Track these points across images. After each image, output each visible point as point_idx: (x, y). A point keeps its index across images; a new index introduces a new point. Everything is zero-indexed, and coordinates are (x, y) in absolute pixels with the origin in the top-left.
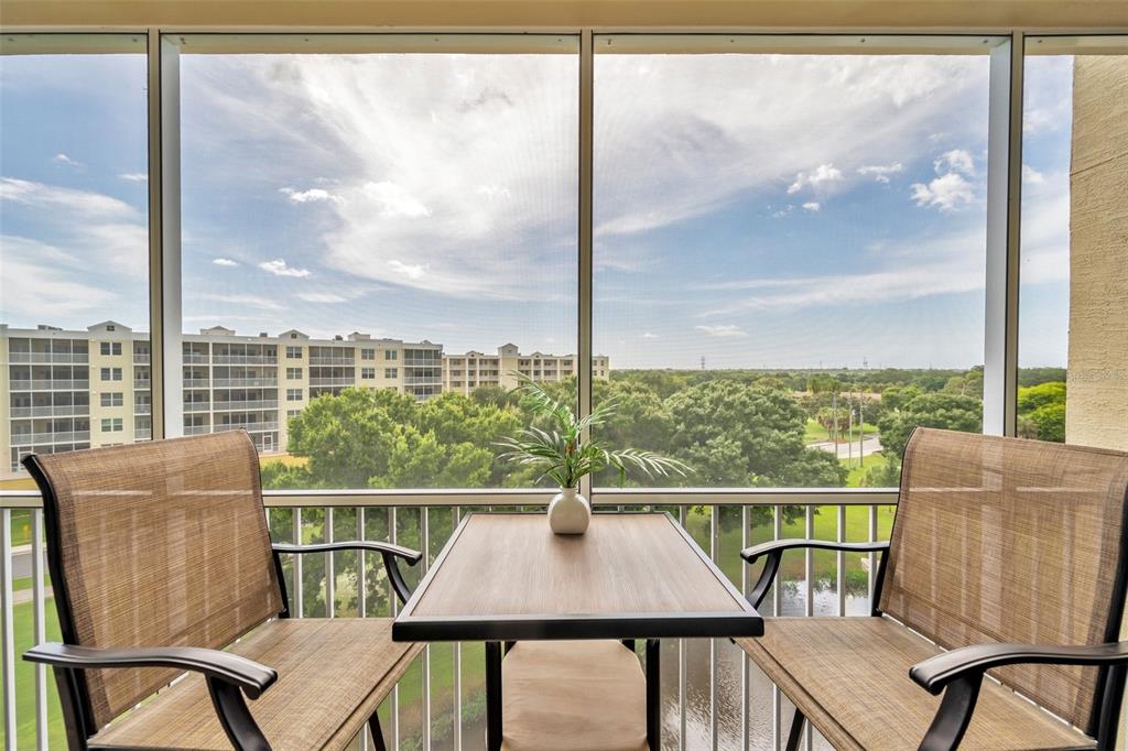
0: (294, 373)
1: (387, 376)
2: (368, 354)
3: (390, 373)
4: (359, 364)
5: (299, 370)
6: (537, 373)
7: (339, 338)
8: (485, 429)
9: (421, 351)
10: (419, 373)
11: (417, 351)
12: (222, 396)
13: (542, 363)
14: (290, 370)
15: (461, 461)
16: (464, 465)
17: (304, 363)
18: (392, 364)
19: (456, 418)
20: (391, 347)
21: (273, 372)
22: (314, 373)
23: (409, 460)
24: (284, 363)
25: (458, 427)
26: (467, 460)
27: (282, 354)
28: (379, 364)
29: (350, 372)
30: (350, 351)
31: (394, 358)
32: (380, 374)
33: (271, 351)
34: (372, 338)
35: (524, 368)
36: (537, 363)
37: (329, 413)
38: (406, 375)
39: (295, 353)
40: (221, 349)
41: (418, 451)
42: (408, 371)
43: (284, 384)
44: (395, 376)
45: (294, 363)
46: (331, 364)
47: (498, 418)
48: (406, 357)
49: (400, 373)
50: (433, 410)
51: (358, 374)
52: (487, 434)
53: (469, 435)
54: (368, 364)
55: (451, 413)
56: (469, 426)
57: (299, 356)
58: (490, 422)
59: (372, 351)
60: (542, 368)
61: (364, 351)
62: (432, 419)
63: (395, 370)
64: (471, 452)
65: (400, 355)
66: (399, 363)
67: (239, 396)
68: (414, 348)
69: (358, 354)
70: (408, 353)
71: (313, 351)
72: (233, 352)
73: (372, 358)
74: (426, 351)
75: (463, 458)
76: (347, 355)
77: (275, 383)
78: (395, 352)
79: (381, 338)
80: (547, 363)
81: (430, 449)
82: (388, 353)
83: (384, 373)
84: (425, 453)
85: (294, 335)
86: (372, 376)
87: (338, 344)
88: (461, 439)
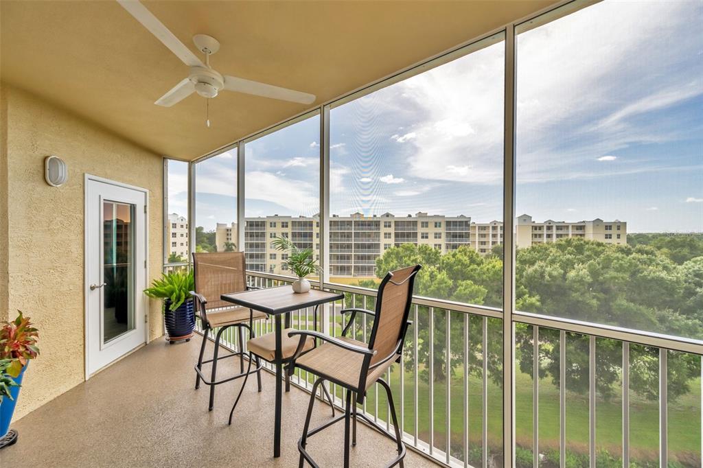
0: (387, 235)
1: (436, 237)
2: (425, 224)
3: (437, 236)
4: (420, 230)
5: (390, 234)
6: (549, 236)
7: (410, 216)
8: (484, 273)
9: (456, 222)
10: (455, 236)
11: (453, 222)
12: (357, 246)
13: (554, 228)
14: (385, 234)
15: (463, 292)
16: (465, 294)
17: (392, 230)
18: (438, 230)
19: (463, 264)
20: (438, 220)
21: (378, 235)
22: (397, 235)
23: (430, 286)
24: (383, 230)
25: (464, 270)
26: (467, 291)
27: (382, 225)
28: (431, 230)
29: (415, 235)
30: (415, 223)
31: (440, 226)
32: (431, 236)
33: (377, 224)
34: (428, 215)
35: (538, 232)
36: (549, 228)
37: (394, 256)
38: (447, 237)
39: (388, 225)
40: (358, 224)
41: (436, 282)
42: (448, 234)
43: (383, 241)
44: (440, 237)
45: (388, 230)
46: (406, 229)
47: (494, 267)
48: (447, 225)
49: (443, 236)
50: (448, 259)
51: (419, 236)
52: (484, 276)
53: (471, 276)
54: (425, 230)
55: (460, 261)
56: (472, 270)
57: (390, 226)
58: (488, 269)
59: (427, 223)
60: (554, 232)
61: (423, 223)
62: (447, 264)
63: (440, 234)
64: (471, 287)
65: (443, 225)
66: (442, 230)
67: (363, 246)
68: (452, 220)
69: (419, 225)
70: (448, 223)
71: (397, 223)
72: (362, 225)
73: (427, 226)
74: (460, 222)
75: (464, 290)
76: (413, 226)
77: (379, 241)
78: (440, 223)
79: (433, 215)
80: (558, 228)
81: (442, 281)
82: (436, 223)
83: (434, 236)
84: (440, 283)
85: (388, 215)
86: (427, 237)
87: (410, 219)
88: (465, 277)
